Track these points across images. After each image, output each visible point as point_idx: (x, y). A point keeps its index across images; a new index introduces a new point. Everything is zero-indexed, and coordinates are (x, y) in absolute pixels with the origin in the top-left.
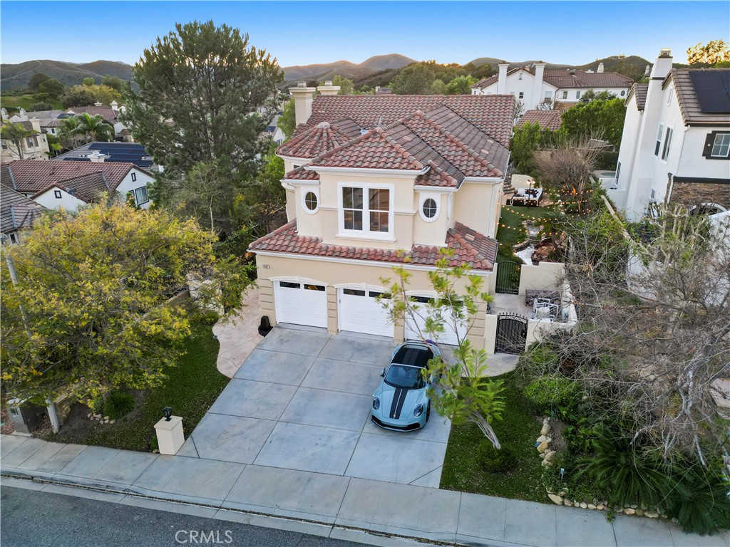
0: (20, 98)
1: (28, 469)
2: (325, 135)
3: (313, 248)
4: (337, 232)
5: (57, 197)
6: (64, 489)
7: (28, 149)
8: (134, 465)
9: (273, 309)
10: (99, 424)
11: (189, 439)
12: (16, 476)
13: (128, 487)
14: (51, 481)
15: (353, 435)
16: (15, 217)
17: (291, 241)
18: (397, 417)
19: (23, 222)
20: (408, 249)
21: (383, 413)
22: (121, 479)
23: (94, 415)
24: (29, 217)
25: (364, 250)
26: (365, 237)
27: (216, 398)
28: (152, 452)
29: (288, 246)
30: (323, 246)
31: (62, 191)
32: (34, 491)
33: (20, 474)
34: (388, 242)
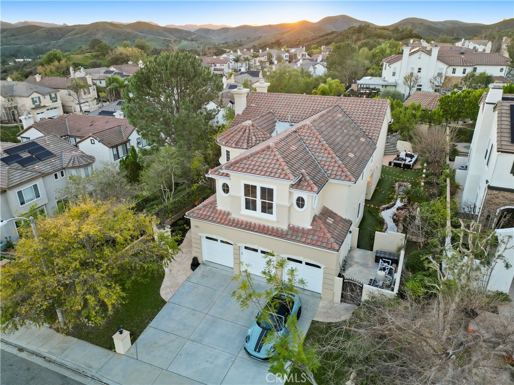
0: (84, 55)
1: (44, 351)
2: (247, 131)
3: (225, 220)
4: (240, 210)
5: (92, 143)
6: (60, 368)
7: (84, 96)
8: (100, 358)
9: (201, 253)
10: (86, 325)
11: (134, 344)
12: (37, 355)
13: (94, 374)
14: (54, 362)
15: (231, 358)
16: (64, 160)
17: (212, 212)
18: (259, 352)
19: (69, 163)
20: (285, 228)
21: (251, 346)
22: (91, 367)
23: (84, 319)
24: (72, 160)
25: (257, 224)
26: (257, 216)
27: (155, 315)
28: (112, 350)
29: (209, 216)
30: (232, 219)
31: (95, 140)
32: (44, 367)
33: (39, 354)
34: (272, 222)
